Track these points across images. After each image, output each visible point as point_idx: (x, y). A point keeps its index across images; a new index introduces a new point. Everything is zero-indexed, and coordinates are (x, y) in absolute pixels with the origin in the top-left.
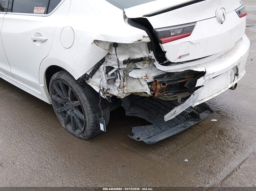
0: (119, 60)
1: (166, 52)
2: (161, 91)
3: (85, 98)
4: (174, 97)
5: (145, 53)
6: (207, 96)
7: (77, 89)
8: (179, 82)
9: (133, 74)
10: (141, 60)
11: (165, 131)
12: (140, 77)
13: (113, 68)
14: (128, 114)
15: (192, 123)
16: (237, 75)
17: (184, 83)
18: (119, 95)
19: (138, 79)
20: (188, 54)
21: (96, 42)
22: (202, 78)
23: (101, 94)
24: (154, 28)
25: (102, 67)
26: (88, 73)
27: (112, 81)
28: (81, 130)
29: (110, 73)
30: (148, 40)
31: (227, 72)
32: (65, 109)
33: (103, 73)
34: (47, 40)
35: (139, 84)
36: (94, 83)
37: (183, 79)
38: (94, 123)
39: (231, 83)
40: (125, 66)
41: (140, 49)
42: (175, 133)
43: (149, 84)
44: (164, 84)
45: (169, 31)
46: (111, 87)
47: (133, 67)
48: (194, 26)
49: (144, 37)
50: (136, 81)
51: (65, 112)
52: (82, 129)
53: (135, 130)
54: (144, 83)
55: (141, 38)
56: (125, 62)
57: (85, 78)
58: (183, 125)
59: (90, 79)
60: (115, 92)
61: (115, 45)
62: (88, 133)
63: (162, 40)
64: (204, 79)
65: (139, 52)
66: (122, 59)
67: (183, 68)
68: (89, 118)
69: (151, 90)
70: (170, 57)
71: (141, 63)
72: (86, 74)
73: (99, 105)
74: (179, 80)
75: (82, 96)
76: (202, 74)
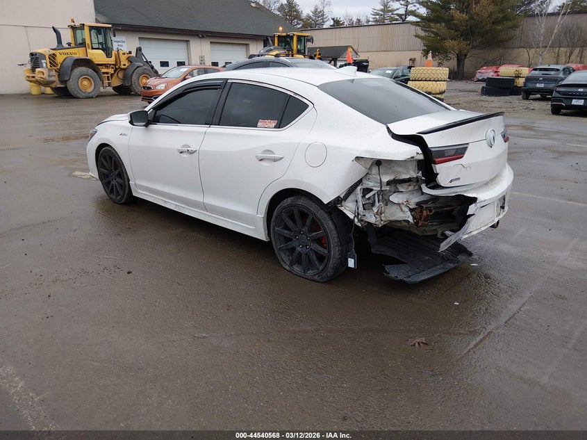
0: (382, 180)
1: (438, 174)
2: (426, 219)
3: (332, 226)
4: (434, 230)
5: (413, 173)
6: (475, 228)
7: (322, 215)
8: (446, 209)
9: (394, 198)
10: (409, 180)
11: (424, 271)
12: (401, 202)
13: (372, 190)
14: (374, 250)
15: (452, 265)
16: (503, 207)
17: (453, 210)
18: (377, 223)
19: (399, 204)
20: (459, 179)
21: (358, 158)
22: (473, 205)
23: (356, 220)
24: (429, 146)
25: (359, 188)
26: (342, 196)
27: (369, 206)
28: (318, 269)
29: (367, 196)
30: (421, 157)
31: (494, 202)
32: (294, 245)
33: (360, 195)
34: (282, 158)
35: (399, 210)
36: (347, 208)
37: (450, 206)
38: (340, 258)
39: (497, 216)
40: (388, 188)
41: (407, 169)
42: (436, 273)
43: (411, 210)
44: (430, 211)
45: (443, 151)
46: (366, 213)
47: (393, 190)
48: (467, 148)
49: (418, 153)
50: (396, 207)
51: (293, 249)
52: (321, 268)
53: (387, 268)
54: (406, 209)
55: (415, 155)
56: (389, 183)
57: (339, 200)
58: (442, 266)
59: (343, 203)
60: (371, 218)
61: (378, 163)
62: (330, 272)
63: (437, 160)
64: (475, 206)
65: (405, 172)
66: (385, 179)
67: (454, 193)
68: (335, 252)
69: (414, 218)
70: (441, 180)
71: (405, 185)
72: (339, 197)
73: (351, 235)
74: (446, 207)
75: (329, 225)
76: (474, 200)
